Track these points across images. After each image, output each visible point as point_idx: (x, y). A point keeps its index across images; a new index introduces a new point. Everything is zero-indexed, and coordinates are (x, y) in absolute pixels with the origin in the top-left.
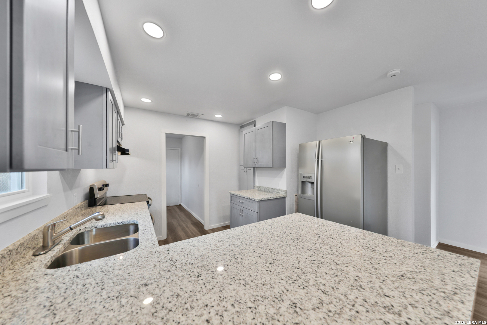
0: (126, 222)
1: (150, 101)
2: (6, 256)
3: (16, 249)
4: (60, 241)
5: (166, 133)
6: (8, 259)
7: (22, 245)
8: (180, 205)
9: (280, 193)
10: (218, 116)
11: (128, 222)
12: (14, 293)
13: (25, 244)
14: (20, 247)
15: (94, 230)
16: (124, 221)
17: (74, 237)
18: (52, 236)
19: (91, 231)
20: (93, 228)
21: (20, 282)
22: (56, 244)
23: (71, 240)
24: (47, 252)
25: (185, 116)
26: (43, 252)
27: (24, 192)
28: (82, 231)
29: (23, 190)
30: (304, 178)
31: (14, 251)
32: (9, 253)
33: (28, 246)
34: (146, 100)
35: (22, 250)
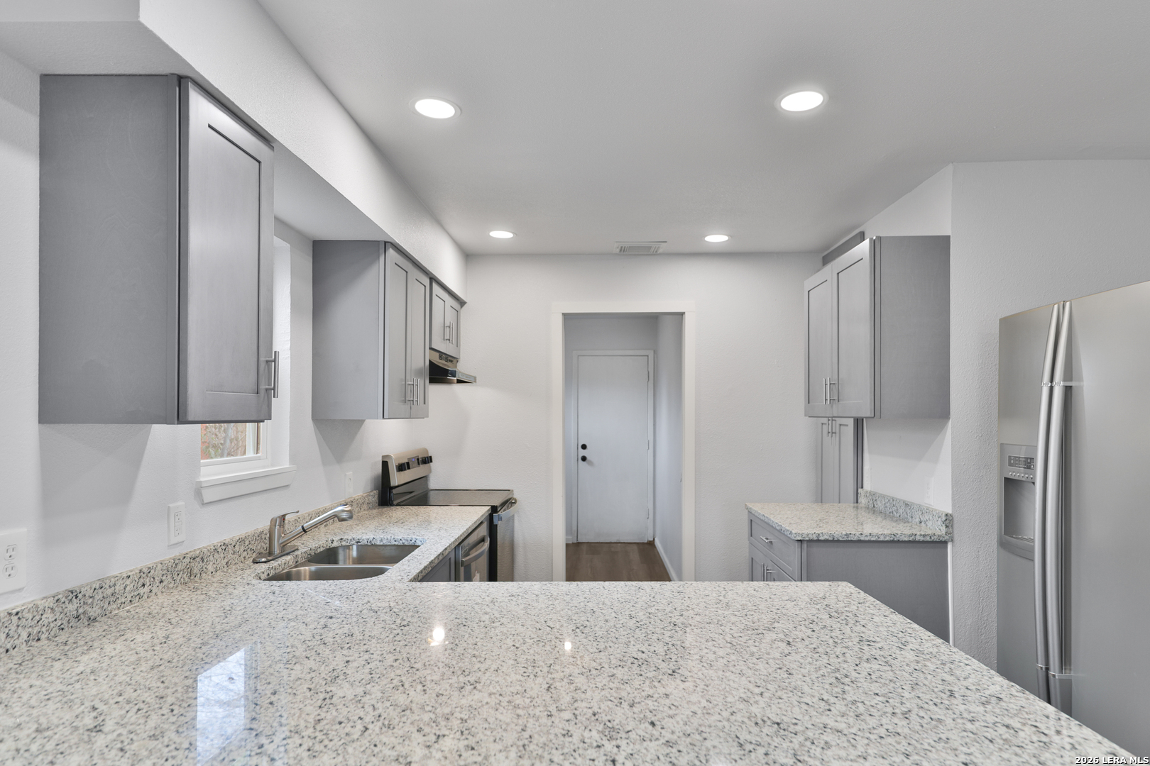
0: (409, 539)
1: (509, 235)
2: (220, 550)
3: (233, 545)
4: (294, 551)
5: (564, 315)
6: (222, 556)
7: (241, 541)
8: (651, 544)
9: (930, 523)
10: (717, 239)
11: (413, 541)
12: (210, 593)
13: (247, 543)
14: (238, 543)
15: (355, 547)
16: (406, 537)
17: (319, 551)
18: (280, 537)
19: (348, 547)
20: (354, 542)
21: (222, 585)
22: (284, 553)
23: (310, 554)
24: (269, 561)
25: (616, 254)
26: (263, 560)
27: (259, 459)
28: (335, 544)
29: (258, 455)
30: (1010, 465)
31: (229, 546)
32: (224, 548)
33: (251, 546)
34: (502, 235)
35: (242, 550)
